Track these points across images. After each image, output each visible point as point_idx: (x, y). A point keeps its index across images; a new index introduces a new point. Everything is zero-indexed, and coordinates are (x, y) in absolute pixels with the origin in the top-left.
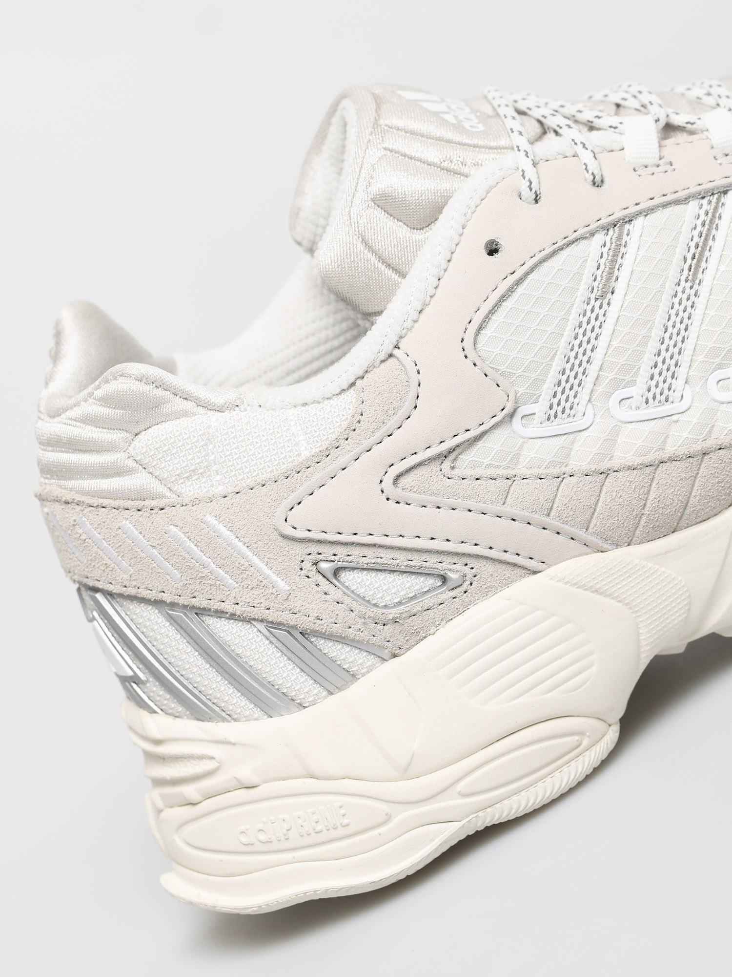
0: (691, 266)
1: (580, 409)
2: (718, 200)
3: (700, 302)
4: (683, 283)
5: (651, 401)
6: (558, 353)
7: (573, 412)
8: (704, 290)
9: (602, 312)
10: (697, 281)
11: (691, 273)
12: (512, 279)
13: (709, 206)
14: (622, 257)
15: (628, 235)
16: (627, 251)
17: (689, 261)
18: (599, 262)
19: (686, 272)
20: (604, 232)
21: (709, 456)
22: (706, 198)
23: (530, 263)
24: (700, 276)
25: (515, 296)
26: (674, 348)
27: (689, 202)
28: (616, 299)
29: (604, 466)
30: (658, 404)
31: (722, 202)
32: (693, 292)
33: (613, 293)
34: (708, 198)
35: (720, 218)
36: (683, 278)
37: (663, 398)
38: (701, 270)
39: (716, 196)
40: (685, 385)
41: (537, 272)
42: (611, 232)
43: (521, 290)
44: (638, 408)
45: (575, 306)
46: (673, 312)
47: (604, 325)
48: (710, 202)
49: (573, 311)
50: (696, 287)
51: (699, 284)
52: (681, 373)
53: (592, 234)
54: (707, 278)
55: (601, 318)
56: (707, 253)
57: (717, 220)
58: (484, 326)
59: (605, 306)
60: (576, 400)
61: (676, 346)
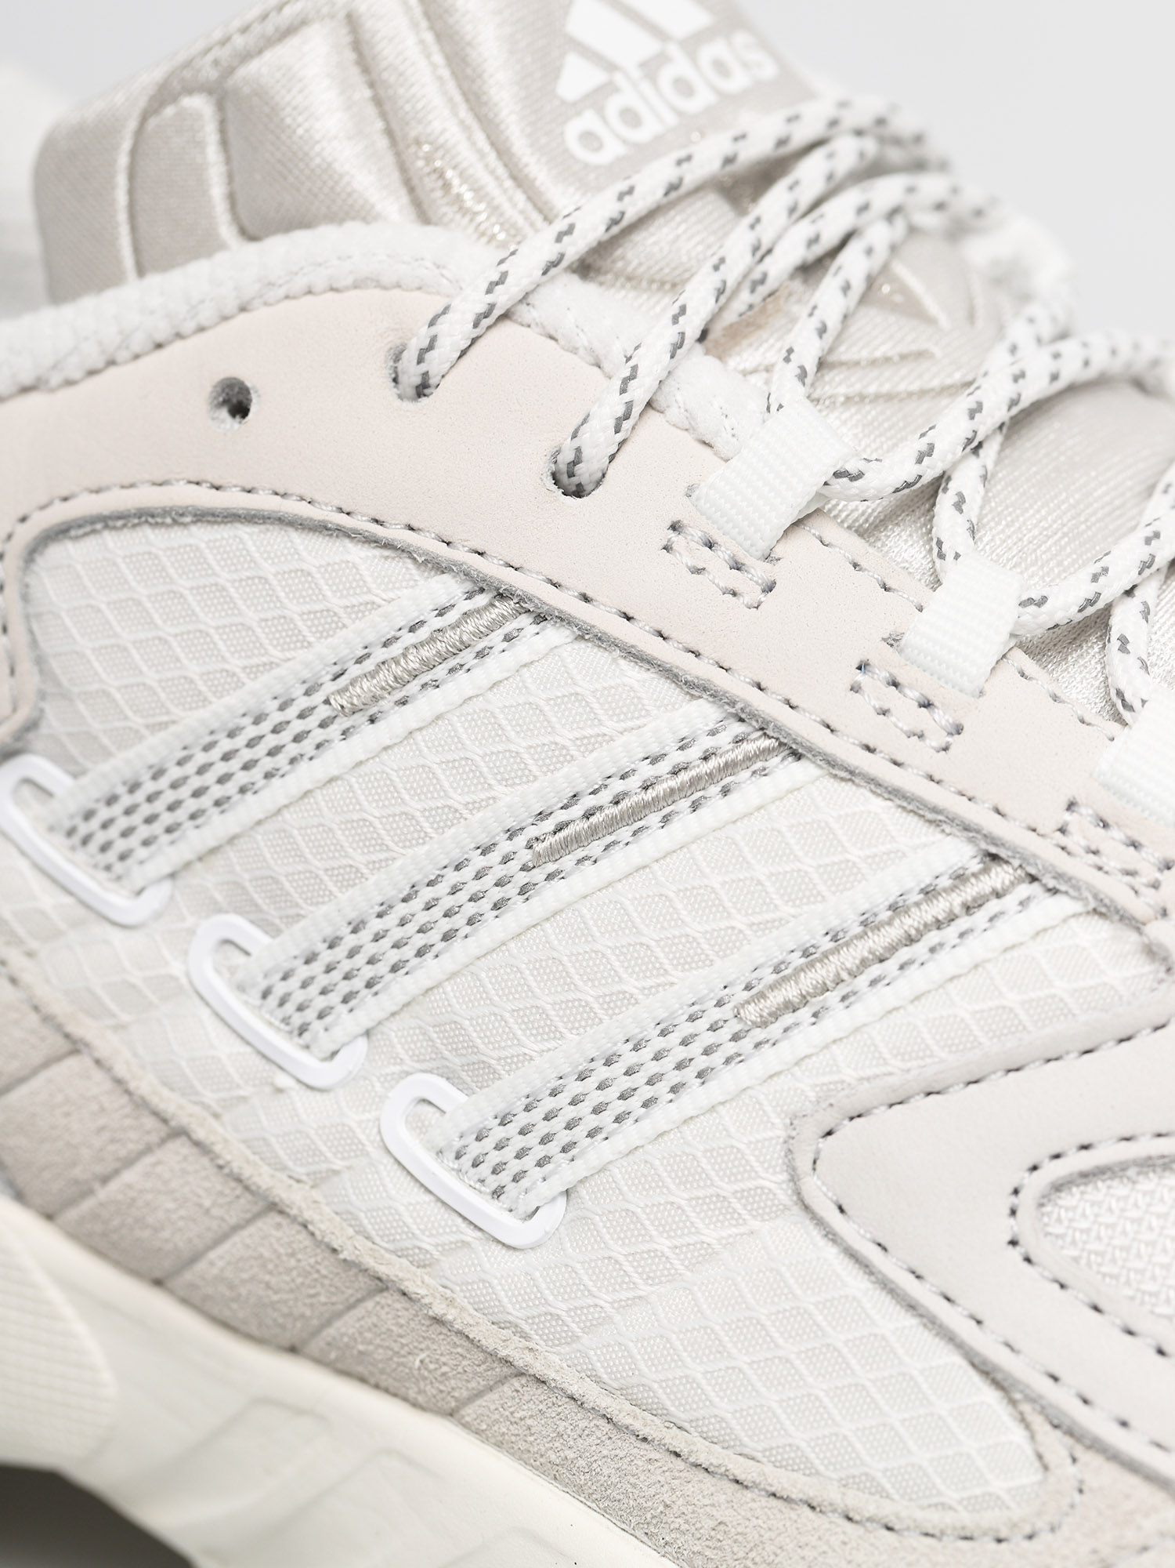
0: (567, 824)
1: (139, 875)
2: (765, 753)
3: (520, 913)
4: (521, 840)
5: (273, 1000)
6: (173, 729)
7: (119, 867)
8: (551, 896)
9: (318, 735)
10: (551, 867)
11: (552, 839)
12: (206, 498)
13: (732, 745)
14: (451, 671)
15: (508, 638)
16: (474, 666)
17: (577, 811)
18: (399, 634)
19: (549, 825)
20: (468, 586)
21: (278, 1219)
22: (744, 724)
23: (263, 502)
24: (568, 862)
25: (177, 537)
26: (393, 947)
27: (700, 697)
28: (368, 738)
29: (84, 1028)
30: (277, 1023)
31: (767, 764)
32: (522, 878)
33: (372, 721)
34: (750, 729)
35: (725, 791)
36: (532, 832)
37: (297, 1020)
38: (580, 853)
39: (766, 743)
40: (356, 1037)
41: (261, 532)
42: (482, 600)
43: (201, 535)
44: (241, 988)
45: (276, 672)
46: (452, 877)
47: (303, 766)
48: (738, 741)
49: (265, 678)
50: (538, 875)
51: (550, 877)
52: (370, 1008)
53: (439, 567)
54: (581, 880)
55: (307, 746)
56: (625, 833)
57: (714, 790)
58: (73, 533)
59: (335, 730)
60: (142, 853)
61: (398, 948)
